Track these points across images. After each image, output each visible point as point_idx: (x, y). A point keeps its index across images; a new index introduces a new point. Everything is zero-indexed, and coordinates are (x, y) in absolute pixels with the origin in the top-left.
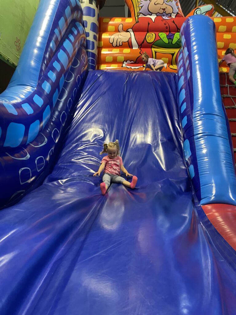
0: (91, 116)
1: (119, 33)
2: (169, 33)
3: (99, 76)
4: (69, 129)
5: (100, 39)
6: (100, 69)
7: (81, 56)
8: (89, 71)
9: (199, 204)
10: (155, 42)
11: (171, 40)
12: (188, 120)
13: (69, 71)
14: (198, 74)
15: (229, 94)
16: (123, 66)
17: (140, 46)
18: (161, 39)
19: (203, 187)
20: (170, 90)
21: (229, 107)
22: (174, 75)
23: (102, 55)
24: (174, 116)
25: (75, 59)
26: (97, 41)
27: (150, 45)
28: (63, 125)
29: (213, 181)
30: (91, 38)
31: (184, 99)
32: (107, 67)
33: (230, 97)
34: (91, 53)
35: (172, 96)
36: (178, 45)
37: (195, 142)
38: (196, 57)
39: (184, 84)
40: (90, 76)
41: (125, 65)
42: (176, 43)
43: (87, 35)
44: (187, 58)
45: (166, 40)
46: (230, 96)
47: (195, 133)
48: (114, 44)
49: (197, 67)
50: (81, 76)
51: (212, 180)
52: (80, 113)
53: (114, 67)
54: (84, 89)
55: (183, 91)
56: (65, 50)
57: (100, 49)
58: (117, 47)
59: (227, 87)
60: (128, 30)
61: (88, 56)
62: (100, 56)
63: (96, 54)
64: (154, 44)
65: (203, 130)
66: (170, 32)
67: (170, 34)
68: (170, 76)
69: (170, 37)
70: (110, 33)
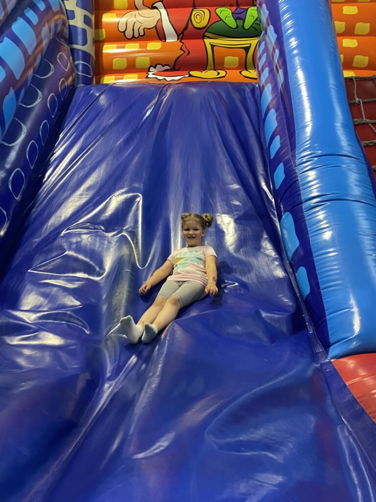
0: (80, 175)
1: (136, 12)
2: (236, 7)
3: (98, 95)
4: (33, 207)
5: (98, 24)
6: (101, 83)
7: (58, 56)
8: (77, 88)
9: (327, 357)
10: (210, 26)
11: (242, 21)
12: (285, 172)
13: (29, 84)
14: (300, 75)
15: (364, 117)
16: (149, 76)
17: (181, 35)
18: (221, 19)
19: (331, 315)
20: (245, 116)
21: (367, 142)
22: (251, 88)
23: (103, 54)
24: (257, 169)
25: (42, 61)
26: (92, 28)
27: (201, 33)
28: (18, 198)
29: (353, 302)
30: (78, 22)
31: (275, 129)
32: (116, 79)
33: (367, 124)
34: (80, 53)
35: (249, 128)
36: (255, 31)
37: (305, 216)
38: (293, 42)
39: (272, 100)
40: (79, 96)
41: (153, 74)
42: (251, 26)
43: (71, 15)
44: (275, 47)
45: (231, 22)
46: (368, 120)
47: (303, 198)
48: (129, 34)
49: (297, 61)
50: (58, 96)
51: (349, 299)
52: (57, 173)
53: (130, 79)
54: (66, 123)
55: (273, 114)
56: (16, 40)
57: (98, 43)
58: (133, 39)
59: (359, 104)
60: (154, 5)
61: (76, 58)
62: (100, 59)
63: (93, 53)
64: (208, 30)
65: (320, 189)
66: (238, 5)
67: (239, 11)
68: (244, 90)
69: (239, 16)
70: (118, 12)
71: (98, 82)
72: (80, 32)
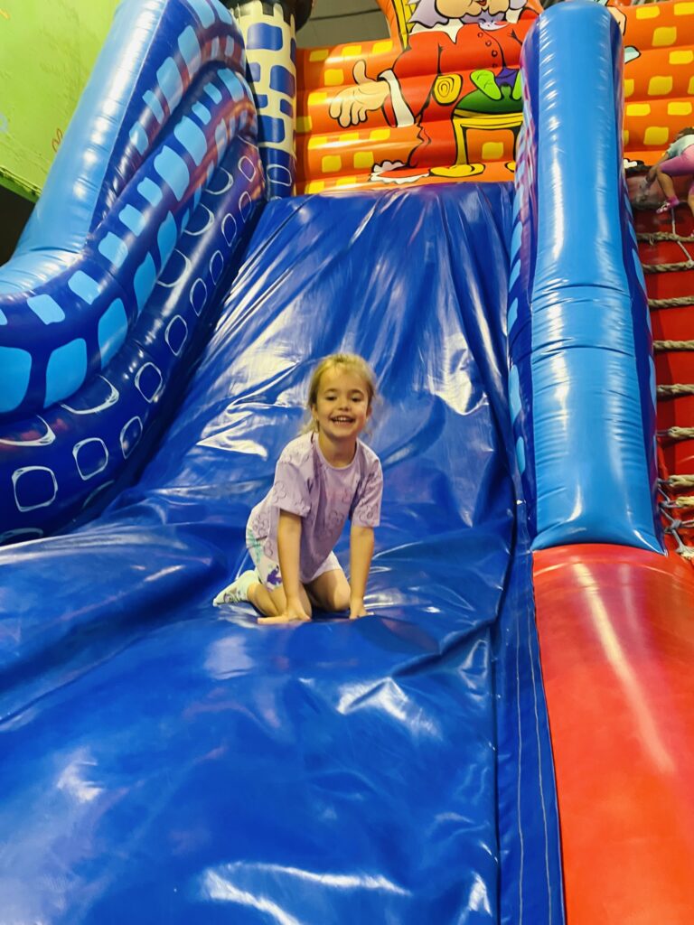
1: (355, 88)
3: (296, 208)
5: (302, 110)
7: (240, 162)
8: (268, 202)
9: (529, 548)
10: (461, 100)
11: (509, 88)
12: (519, 311)
16: (372, 179)
17: (420, 116)
18: (478, 88)
19: (545, 496)
23: (309, 153)
26: (292, 117)
28: (178, 354)
30: (272, 110)
31: (518, 251)
32: (326, 186)
34: (275, 153)
37: (532, 369)
40: (270, 212)
41: (378, 176)
47: (534, 345)
48: (345, 121)
50: (238, 217)
53: (345, 187)
56: (179, 149)
58: (351, 126)
60: (381, 76)
61: (269, 160)
63: (292, 152)
64: (461, 105)
65: (563, 331)
66: (504, 65)
67: (506, 73)
68: (500, 194)
69: (506, 81)
70: (330, 90)
71: (301, 191)
72: (275, 124)
